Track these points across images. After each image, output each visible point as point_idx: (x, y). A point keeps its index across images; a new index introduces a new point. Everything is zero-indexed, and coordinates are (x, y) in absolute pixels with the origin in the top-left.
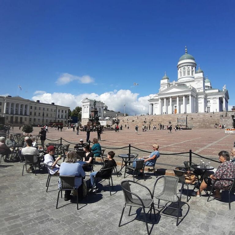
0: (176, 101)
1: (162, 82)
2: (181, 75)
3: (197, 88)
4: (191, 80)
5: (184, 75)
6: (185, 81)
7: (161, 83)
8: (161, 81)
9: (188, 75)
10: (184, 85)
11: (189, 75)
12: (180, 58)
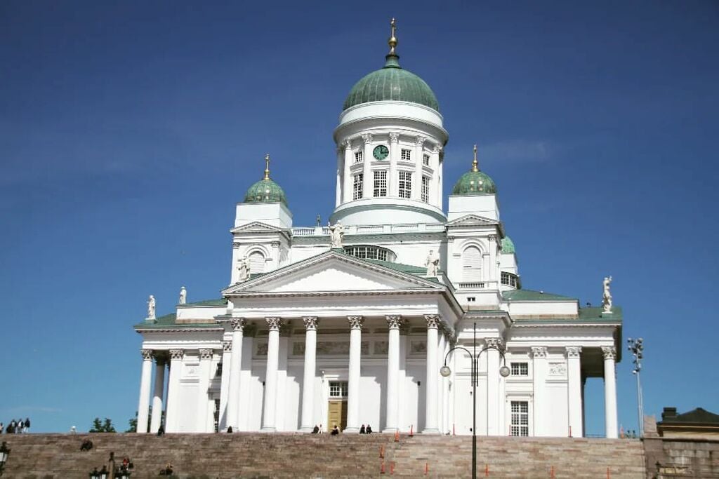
0: (348, 353)
1: (245, 214)
2: (358, 187)
3: (462, 285)
4: (422, 229)
5: (380, 191)
6: (387, 230)
7: (238, 223)
8: (239, 208)
9: (401, 194)
10: (384, 251)
11: (408, 196)
12: (358, 88)
